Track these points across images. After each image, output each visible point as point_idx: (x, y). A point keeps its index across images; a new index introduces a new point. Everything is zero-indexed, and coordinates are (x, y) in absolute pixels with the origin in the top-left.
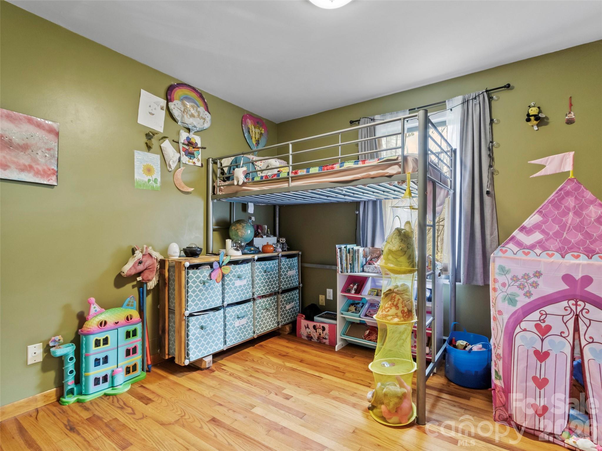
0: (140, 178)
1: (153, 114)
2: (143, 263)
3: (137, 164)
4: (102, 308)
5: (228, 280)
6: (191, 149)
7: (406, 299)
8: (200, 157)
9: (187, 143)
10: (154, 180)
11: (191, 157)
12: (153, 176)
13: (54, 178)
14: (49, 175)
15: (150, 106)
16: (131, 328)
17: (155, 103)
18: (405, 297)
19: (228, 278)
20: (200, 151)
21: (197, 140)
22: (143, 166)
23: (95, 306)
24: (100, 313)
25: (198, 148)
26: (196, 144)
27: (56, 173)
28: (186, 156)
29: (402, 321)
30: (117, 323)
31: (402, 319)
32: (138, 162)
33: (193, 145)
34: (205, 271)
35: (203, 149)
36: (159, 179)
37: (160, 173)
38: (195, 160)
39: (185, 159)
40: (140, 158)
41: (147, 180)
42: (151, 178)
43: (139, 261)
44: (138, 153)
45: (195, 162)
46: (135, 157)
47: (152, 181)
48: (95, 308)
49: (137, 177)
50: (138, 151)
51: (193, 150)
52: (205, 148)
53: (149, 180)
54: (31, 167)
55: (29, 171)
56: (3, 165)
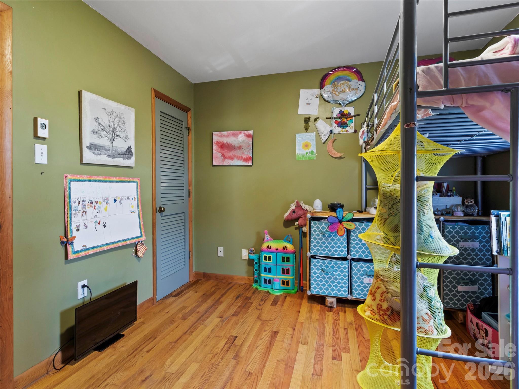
0: (300, 153)
1: (309, 104)
2: (296, 213)
3: (298, 143)
4: (271, 238)
5: (354, 235)
6: (344, 120)
7: (391, 291)
8: (353, 124)
9: (340, 116)
10: (310, 152)
11: (343, 127)
12: (310, 149)
13: (251, 161)
14: (248, 160)
15: (307, 99)
16: (286, 256)
17: (311, 95)
18: (390, 288)
19: (354, 234)
20: (353, 119)
21: (351, 110)
22: (302, 144)
23: (267, 235)
24: (270, 240)
25: (352, 117)
26: (349, 114)
27: (252, 158)
28: (339, 127)
29: (376, 320)
30: (277, 249)
31: (377, 316)
32: (299, 142)
33: (346, 116)
34: (323, 224)
35: (356, 117)
36: (315, 151)
37: (315, 146)
38: (348, 129)
39: (337, 130)
40: (300, 138)
41: (305, 153)
42: (309, 152)
43: (293, 211)
44: (299, 135)
45: (348, 130)
46: (297, 139)
47: (309, 153)
48: (267, 237)
49: (298, 152)
50: (299, 134)
51: (346, 120)
52: (359, 115)
53: (307, 153)
54: (242, 157)
55: (241, 160)
56: (232, 158)
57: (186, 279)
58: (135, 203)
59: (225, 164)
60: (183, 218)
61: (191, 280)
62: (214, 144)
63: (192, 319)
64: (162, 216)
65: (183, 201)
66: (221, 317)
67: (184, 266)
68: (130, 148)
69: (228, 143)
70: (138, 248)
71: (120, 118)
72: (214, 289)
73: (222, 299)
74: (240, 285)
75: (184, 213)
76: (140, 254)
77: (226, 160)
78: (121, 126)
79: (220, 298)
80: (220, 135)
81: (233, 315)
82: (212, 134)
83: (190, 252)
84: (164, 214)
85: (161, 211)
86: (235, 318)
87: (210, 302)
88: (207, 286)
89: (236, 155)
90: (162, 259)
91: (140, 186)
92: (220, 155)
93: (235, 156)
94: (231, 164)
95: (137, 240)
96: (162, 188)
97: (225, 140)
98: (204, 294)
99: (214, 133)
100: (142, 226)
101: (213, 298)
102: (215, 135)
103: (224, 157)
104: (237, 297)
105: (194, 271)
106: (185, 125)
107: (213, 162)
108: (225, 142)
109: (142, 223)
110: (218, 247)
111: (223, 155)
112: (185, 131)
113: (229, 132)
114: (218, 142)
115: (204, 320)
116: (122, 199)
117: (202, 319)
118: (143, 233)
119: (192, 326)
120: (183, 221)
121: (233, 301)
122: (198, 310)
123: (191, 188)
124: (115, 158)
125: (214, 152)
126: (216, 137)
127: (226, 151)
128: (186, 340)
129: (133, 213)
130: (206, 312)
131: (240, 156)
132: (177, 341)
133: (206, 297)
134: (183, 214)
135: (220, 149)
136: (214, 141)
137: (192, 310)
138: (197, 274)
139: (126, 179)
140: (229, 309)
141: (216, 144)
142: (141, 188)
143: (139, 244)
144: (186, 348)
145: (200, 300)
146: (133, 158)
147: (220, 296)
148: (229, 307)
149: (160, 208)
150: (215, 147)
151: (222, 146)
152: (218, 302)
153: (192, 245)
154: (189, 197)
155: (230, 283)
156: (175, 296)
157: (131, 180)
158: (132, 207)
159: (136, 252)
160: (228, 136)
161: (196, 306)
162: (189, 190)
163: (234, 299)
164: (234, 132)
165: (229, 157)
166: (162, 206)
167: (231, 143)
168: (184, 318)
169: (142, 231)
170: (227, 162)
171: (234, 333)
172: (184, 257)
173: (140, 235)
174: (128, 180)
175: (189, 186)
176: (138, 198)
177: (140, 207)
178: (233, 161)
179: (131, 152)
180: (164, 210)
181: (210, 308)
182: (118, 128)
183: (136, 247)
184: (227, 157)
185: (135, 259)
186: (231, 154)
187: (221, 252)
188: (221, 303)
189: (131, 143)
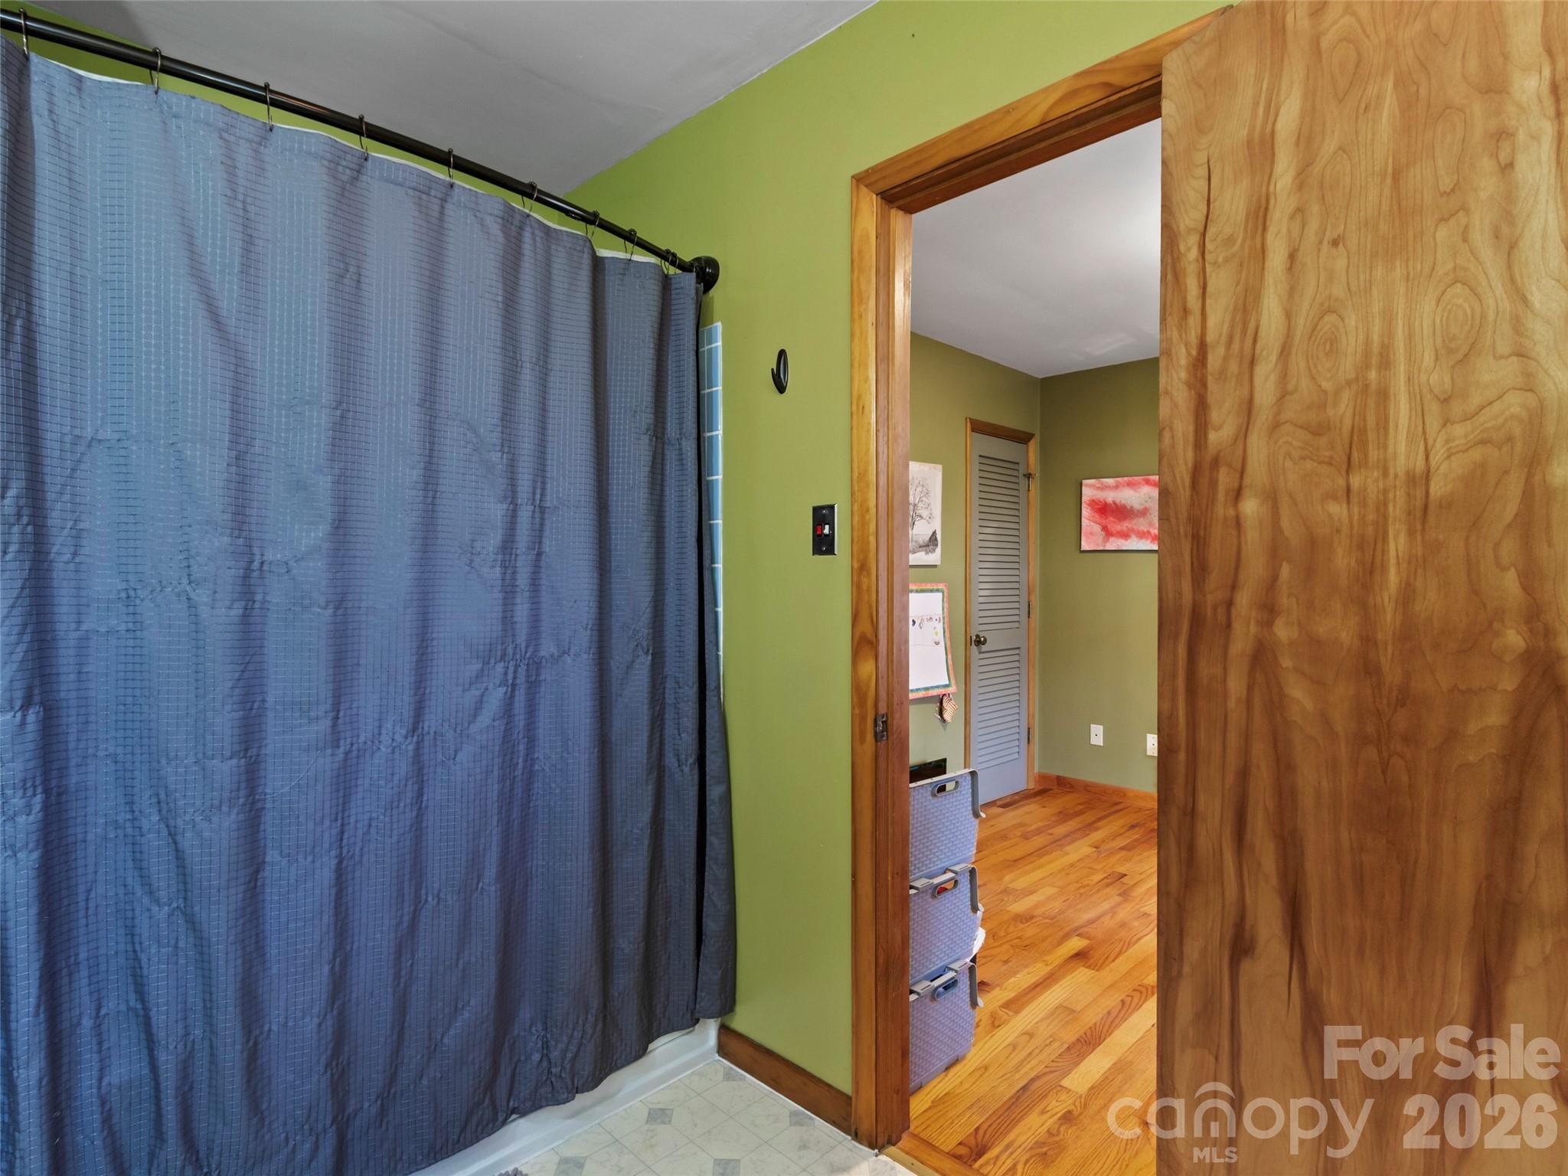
54: (1149, 532)
55: (1147, 539)
56: (1125, 535)
57: (1020, 781)
58: (940, 627)
59: (1109, 547)
60: (1016, 658)
61: (1032, 786)
62: (1084, 505)
63: (1039, 841)
64: (980, 653)
65: (1017, 625)
66: (1096, 847)
67: (1016, 756)
68: (934, 533)
69: (1118, 501)
70: (944, 704)
71: (923, 486)
72: (1081, 807)
73: (1099, 824)
74: (1140, 810)
75: (1019, 648)
76: (947, 716)
77: (1112, 539)
78: (924, 499)
79: (1094, 822)
80: (1100, 485)
81: (1122, 849)
82: (1081, 484)
83: (1029, 729)
84: (984, 648)
85: (979, 642)
86: (1123, 853)
87: (1072, 825)
88: (1067, 801)
89: (1135, 527)
90: (981, 732)
91: (948, 598)
92: (1097, 528)
93: (1132, 530)
94: (1124, 548)
95: (942, 691)
96: (981, 600)
97: (1110, 497)
98: (1060, 812)
99: (1084, 482)
100: (950, 668)
101: (1078, 819)
102: (1087, 485)
103: (1108, 533)
104: (1133, 827)
105: (1036, 770)
106: (1022, 470)
107: (1083, 543)
108: (1110, 500)
109: (950, 662)
110: (1092, 726)
111: (1105, 529)
112: (1023, 482)
113: (1118, 479)
114: (1093, 501)
115: (1062, 846)
116: (922, 620)
117: (1059, 843)
118: (952, 680)
119: (1041, 849)
120: (1017, 664)
121: (1123, 830)
122: (1050, 831)
123: (1032, 598)
124: (915, 553)
125: (1085, 522)
126: (1090, 491)
127: (1112, 519)
128: (1032, 862)
129: (937, 643)
130: (1066, 836)
131: (1145, 530)
132: (1017, 860)
133: (1064, 816)
134: (1017, 651)
135: (1097, 516)
136: (1084, 499)
137: (1038, 829)
138: (1043, 778)
139: (929, 587)
140: (1113, 840)
141: (1089, 505)
142: (949, 601)
143: (945, 698)
144: (1033, 870)
145: (1053, 819)
146: (939, 550)
147: (1093, 819)
148: (1114, 836)
149: (977, 636)
150: (1086, 512)
151: (1103, 509)
152: (1090, 827)
153: (1034, 716)
154: (1029, 617)
155: (1117, 804)
156: (1004, 806)
157: (935, 588)
158: (936, 633)
159: (941, 713)
160: (1117, 487)
161: (1048, 825)
162: (1029, 602)
163: (1126, 828)
164: (1130, 478)
165: (1118, 532)
166: (981, 634)
167: (1123, 502)
168: (1026, 837)
169: (952, 676)
170: (1113, 544)
171: (1121, 870)
172: (1016, 736)
173: (947, 683)
174: (931, 588)
175: (1029, 594)
176: (944, 618)
177: (947, 635)
178: (1129, 541)
179: (936, 539)
180: (985, 640)
181: (1073, 832)
182: (920, 504)
183: (941, 703)
184: (1114, 532)
185: (938, 723)
186: (1125, 526)
187: (1097, 735)
188: (1097, 829)
189: (937, 525)
